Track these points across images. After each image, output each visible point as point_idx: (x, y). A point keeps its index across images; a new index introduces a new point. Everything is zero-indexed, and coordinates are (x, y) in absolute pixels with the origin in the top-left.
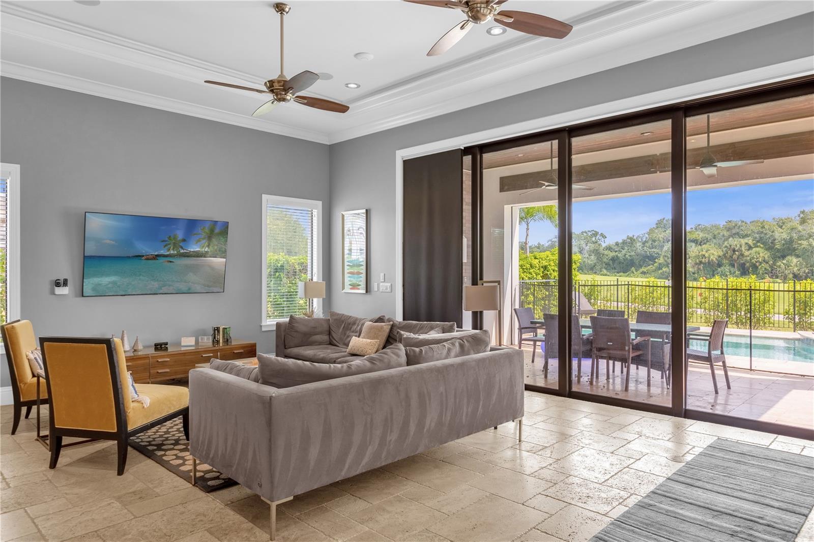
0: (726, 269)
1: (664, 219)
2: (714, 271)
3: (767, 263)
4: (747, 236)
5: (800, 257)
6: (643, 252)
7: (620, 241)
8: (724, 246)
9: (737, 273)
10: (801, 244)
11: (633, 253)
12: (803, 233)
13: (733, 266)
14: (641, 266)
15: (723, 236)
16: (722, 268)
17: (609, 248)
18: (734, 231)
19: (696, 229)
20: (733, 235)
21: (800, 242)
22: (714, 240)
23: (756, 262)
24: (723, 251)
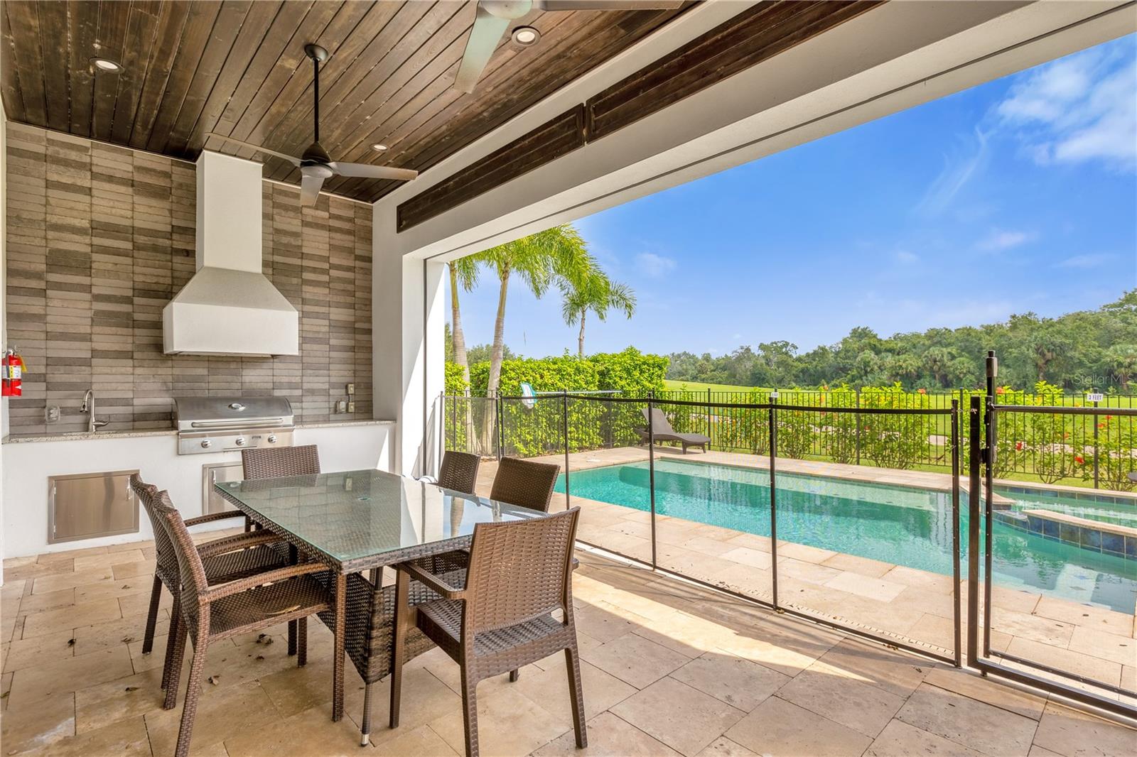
0: (926, 381)
1: (859, 328)
2: (912, 384)
3: (973, 374)
4: (950, 345)
5: (1010, 367)
6: (836, 364)
7: (811, 352)
8: (924, 355)
9: (939, 385)
10: (1011, 353)
11: (825, 365)
12: (1014, 340)
13: (935, 378)
14: (833, 379)
15: (924, 344)
16: (922, 380)
17: (799, 359)
18: (935, 340)
19: (895, 338)
20: (934, 344)
21: (1010, 350)
22: (913, 350)
23: (960, 373)
24: (922, 361)
